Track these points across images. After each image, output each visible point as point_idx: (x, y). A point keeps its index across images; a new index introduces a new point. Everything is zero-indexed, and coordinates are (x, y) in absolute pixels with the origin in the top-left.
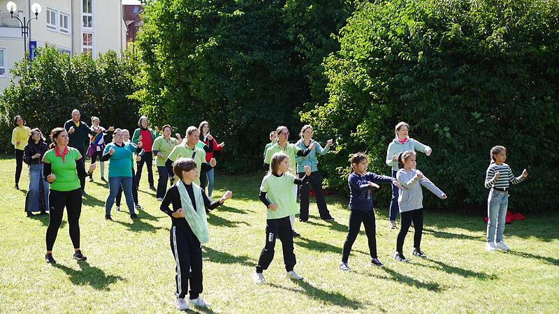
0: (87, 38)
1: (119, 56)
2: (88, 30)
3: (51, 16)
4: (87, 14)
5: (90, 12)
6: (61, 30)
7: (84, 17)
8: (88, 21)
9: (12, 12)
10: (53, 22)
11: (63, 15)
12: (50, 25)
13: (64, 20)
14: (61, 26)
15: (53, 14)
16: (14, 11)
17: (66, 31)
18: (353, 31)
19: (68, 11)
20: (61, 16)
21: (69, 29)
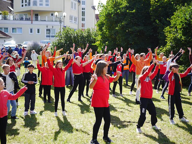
0: (83, 25)
1: (91, 30)
2: (83, 22)
3: (71, 18)
4: (83, 17)
5: (84, 16)
6: (74, 22)
7: (82, 18)
8: (83, 19)
9: (56, 16)
10: (72, 20)
11: (75, 17)
12: (71, 21)
13: (75, 19)
14: (74, 21)
15: (72, 17)
16: (57, 15)
17: (76, 23)
18: (176, 18)
19: (77, 16)
20: (75, 18)
21: (77, 22)
